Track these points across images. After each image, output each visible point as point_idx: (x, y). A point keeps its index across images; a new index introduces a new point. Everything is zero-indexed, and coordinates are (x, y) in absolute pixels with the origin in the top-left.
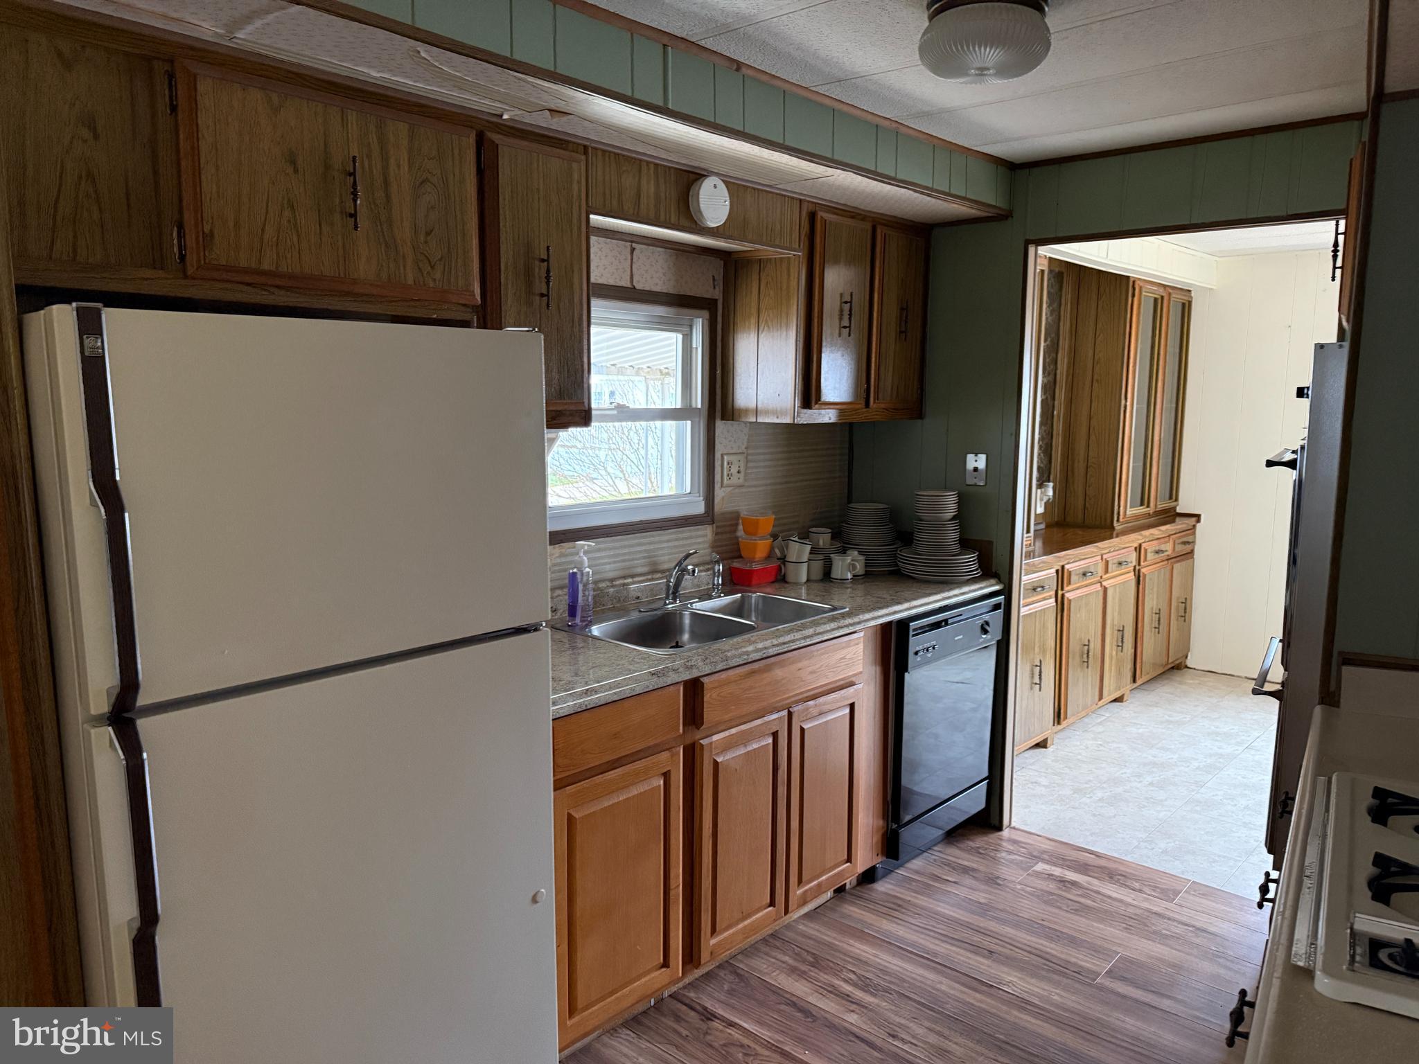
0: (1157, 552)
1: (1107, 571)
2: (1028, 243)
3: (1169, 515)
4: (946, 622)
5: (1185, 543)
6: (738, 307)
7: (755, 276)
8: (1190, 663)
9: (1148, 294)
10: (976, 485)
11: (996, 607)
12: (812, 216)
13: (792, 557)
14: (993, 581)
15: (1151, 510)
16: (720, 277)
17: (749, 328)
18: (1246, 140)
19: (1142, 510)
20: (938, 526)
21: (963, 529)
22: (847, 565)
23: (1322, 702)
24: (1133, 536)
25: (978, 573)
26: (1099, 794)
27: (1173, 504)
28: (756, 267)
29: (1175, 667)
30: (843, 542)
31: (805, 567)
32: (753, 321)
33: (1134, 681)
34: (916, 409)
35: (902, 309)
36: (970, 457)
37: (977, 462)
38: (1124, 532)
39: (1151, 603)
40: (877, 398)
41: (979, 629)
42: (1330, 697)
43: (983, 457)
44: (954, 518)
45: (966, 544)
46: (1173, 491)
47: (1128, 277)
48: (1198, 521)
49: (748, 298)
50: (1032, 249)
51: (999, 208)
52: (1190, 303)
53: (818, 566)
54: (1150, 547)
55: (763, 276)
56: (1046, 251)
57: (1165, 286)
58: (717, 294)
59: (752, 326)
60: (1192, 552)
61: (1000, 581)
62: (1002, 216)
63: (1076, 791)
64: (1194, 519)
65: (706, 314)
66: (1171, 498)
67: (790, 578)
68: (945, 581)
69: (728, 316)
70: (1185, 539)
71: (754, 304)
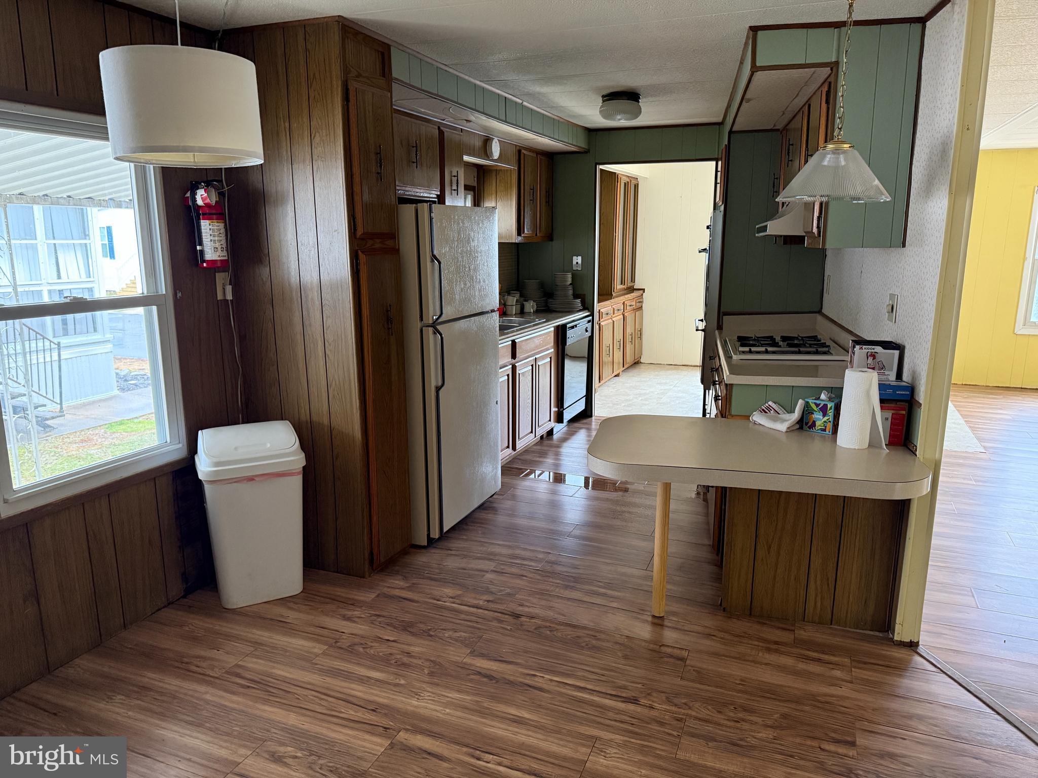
0: (630, 306)
1: (614, 314)
2: (597, 164)
3: (631, 290)
4: (576, 326)
5: (640, 302)
6: (486, 190)
7: (494, 177)
8: (642, 361)
9: (624, 180)
10: (577, 270)
11: (589, 321)
12: (519, 152)
13: (509, 303)
14: (587, 311)
15: (625, 287)
16: (476, 176)
17: (492, 200)
18: (681, 129)
19: (622, 286)
20: (565, 288)
21: (574, 290)
22: (530, 306)
23: (717, 329)
24: (622, 298)
25: (581, 308)
26: (623, 404)
27: (633, 284)
28: (494, 174)
29: (637, 363)
30: (524, 297)
31: (514, 307)
32: (494, 196)
33: (623, 367)
34: (550, 237)
35: (546, 192)
36: (575, 258)
37: (578, 260)
38: (617, 297)
39: (629, 330)
40: (540, 231)
41: (585, 331)
42: (720, 327)
43: (580, 258)
44: (571, 284)
45: (576, 296)
46: (633, 279)
47: (615, 173)
48: (644, 292)
49: (491, 185)
50: (598, 166)
51: (584, 148)
52: (638, 184)
53: (519, 307)
54: (628, 303)
55: (498, 177)
56: (602, 167)
57: (628, 177)
58: (475, 184)
59: (493, 199)
60: (642, 306)
61: (589, 311)
62: (586, 152)
63: (614, 404)
64: (642, 291)
65: (472, 193)
66: (632, 281)
67: (509, 313)
68: (570, 312)
69: (480, 194)
70: (639, 300)
71: (494, 188)
